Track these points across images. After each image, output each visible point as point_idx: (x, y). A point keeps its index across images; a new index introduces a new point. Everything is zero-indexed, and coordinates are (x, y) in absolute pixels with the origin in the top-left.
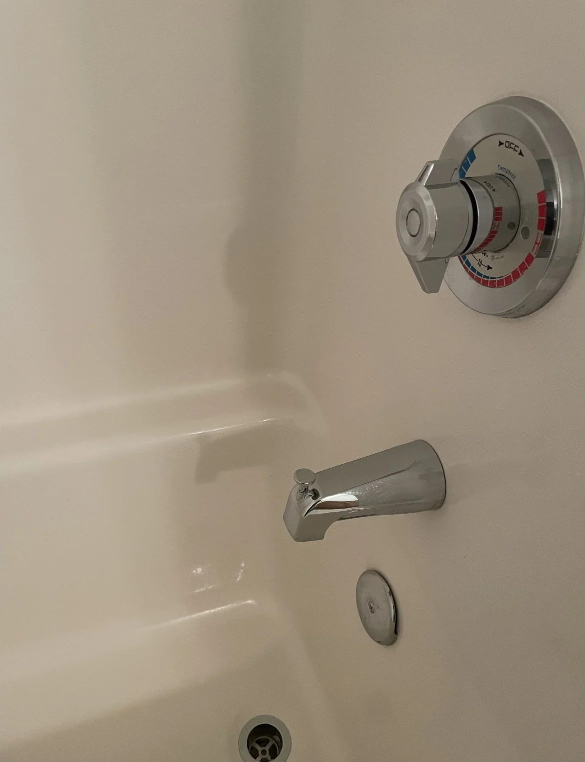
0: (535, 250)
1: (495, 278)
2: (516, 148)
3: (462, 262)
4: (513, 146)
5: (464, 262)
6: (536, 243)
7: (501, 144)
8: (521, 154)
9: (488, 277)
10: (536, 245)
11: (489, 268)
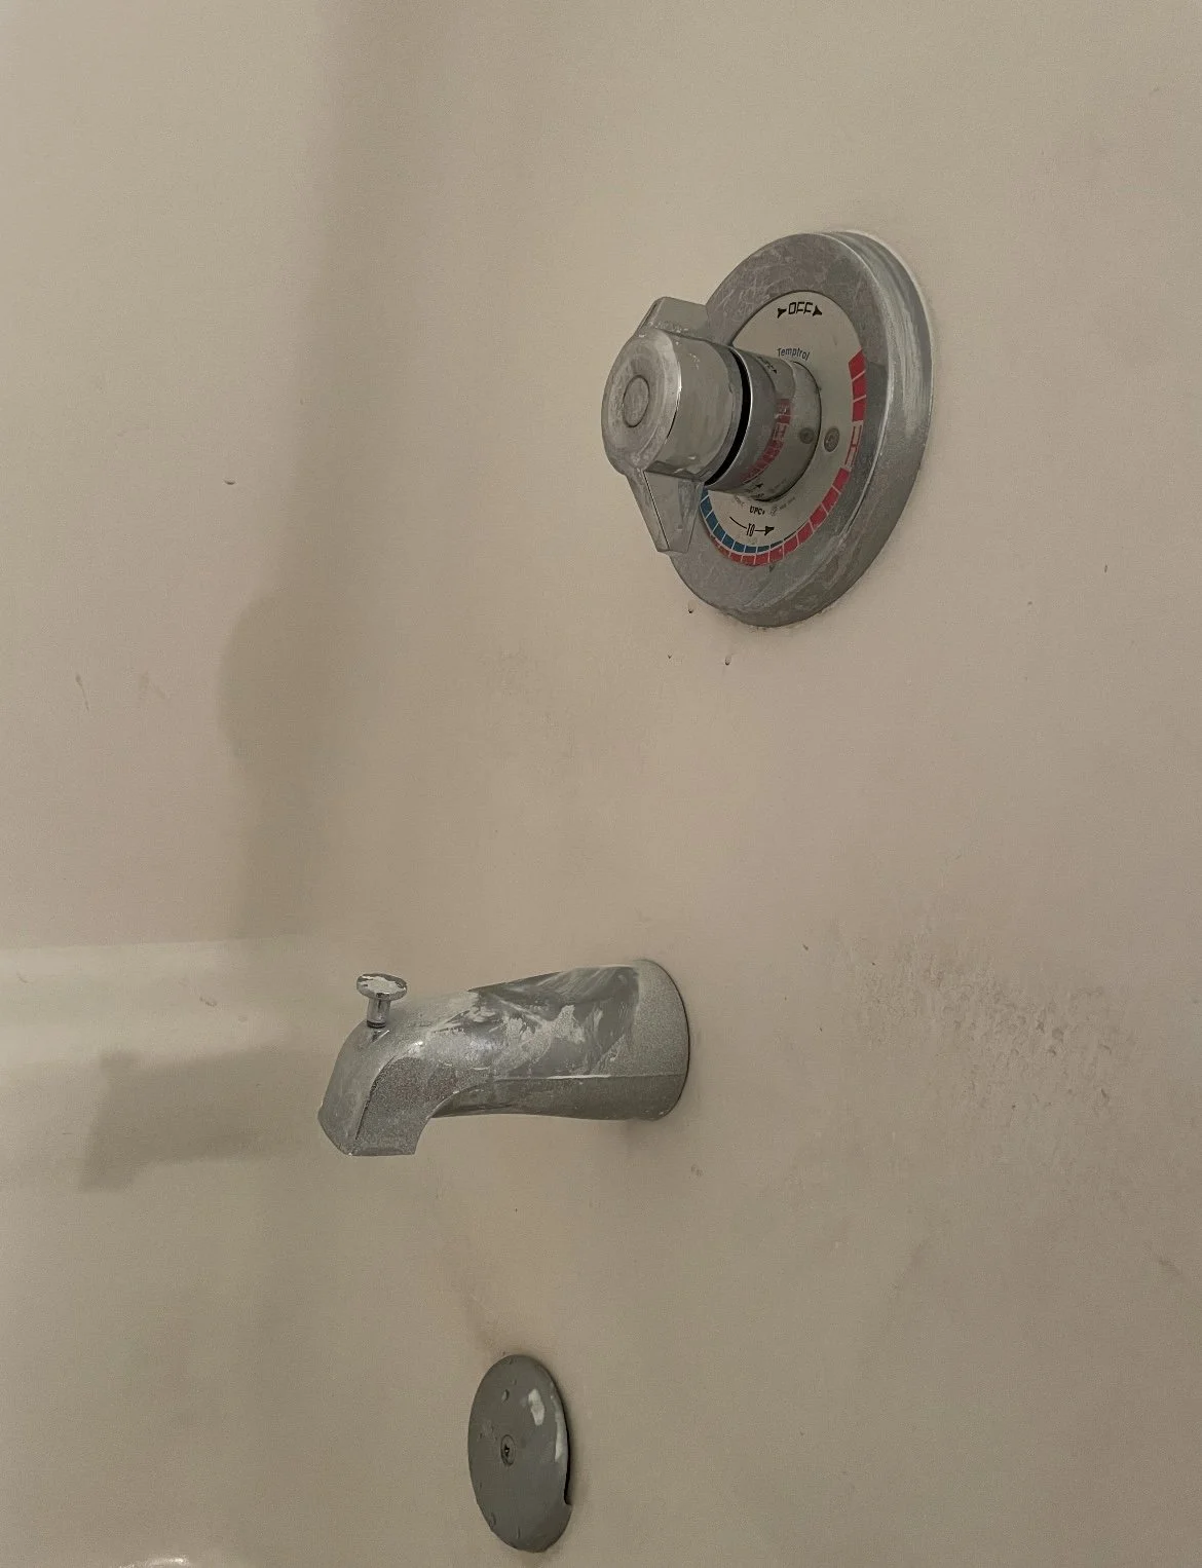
0: (849, 462)
1: (780, 542)
2: (809, 307)
3: (708, 533)
4: (802, 307)
5: (712, 533)
6: (852, 445)
7: (781, 312)
8: (817, 312)
9: (767, 547)
10: (853, 449)
11: (768, 530)
